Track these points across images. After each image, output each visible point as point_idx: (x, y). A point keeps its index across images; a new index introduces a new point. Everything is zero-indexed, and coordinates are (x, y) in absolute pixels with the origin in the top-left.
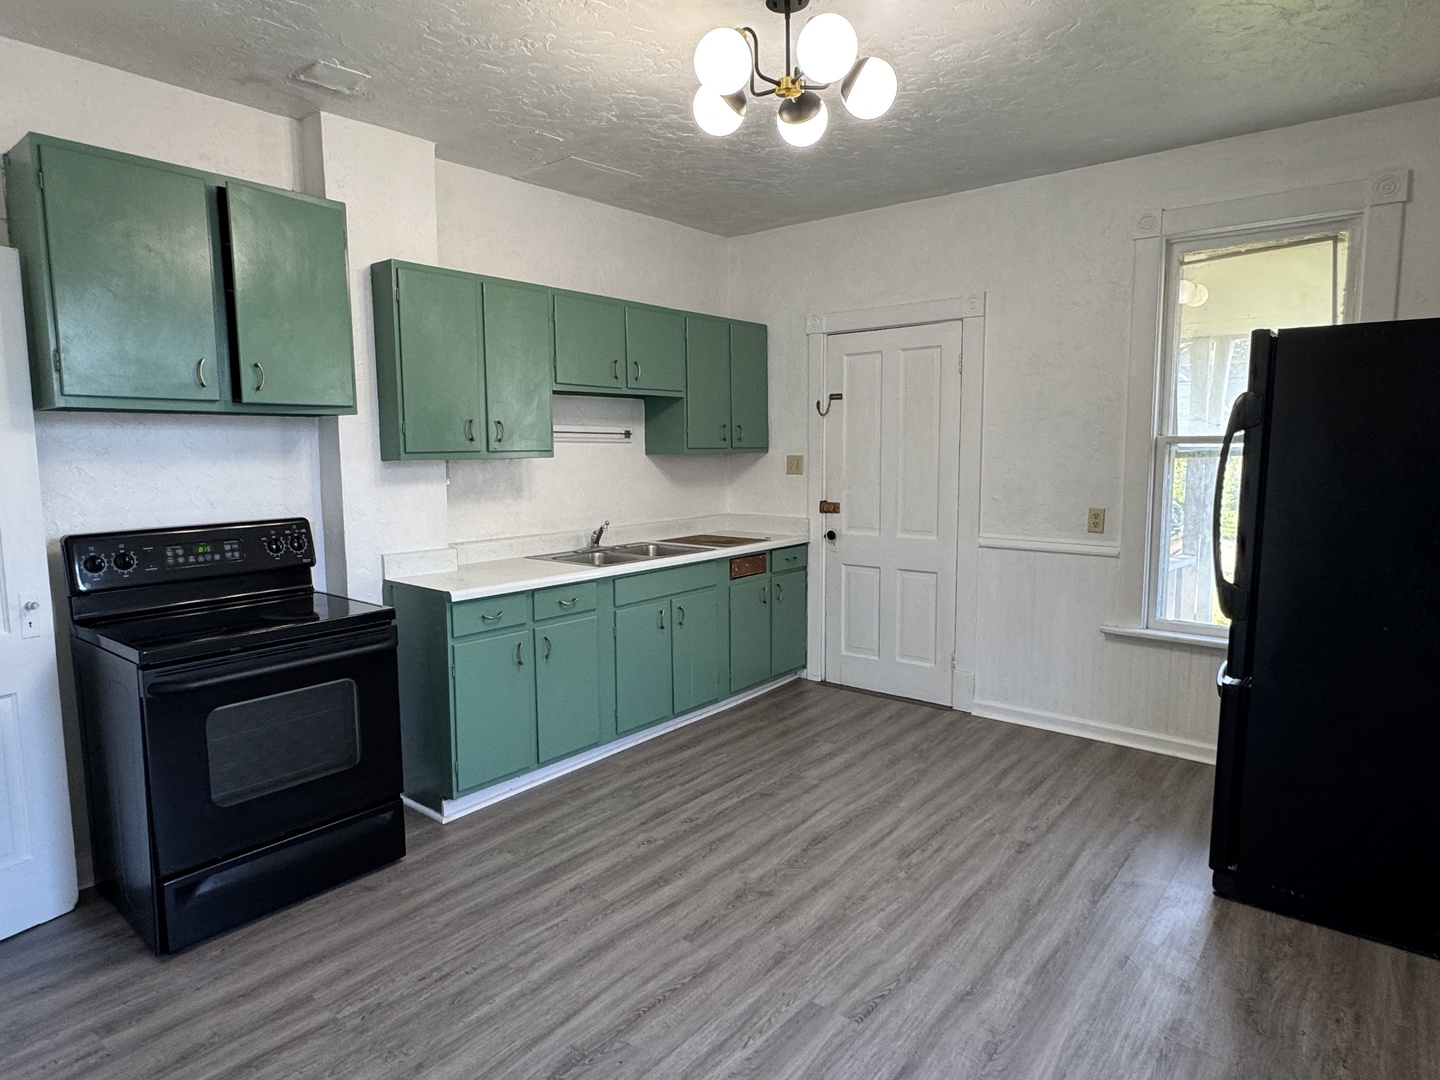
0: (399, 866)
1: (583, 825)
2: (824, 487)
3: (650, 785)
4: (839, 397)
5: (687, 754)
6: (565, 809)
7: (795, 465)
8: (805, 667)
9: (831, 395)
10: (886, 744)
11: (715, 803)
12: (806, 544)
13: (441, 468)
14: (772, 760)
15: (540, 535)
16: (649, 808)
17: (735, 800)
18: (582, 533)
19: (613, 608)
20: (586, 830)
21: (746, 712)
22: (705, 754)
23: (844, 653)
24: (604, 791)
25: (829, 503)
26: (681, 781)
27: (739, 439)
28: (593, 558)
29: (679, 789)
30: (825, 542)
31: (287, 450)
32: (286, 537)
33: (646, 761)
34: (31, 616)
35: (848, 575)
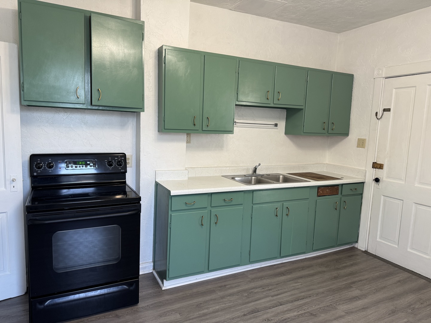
0: (134, 308)
1: (217, 307)
2: (376, 156)
3: (257, 292)
4: (389, 110)
5: (283, 278)
6: (213, 296)
7: (361, 143)
8: (357, 242)
9: (384, 109)
10: (392, 299)
11: (284, 312)
12: (363, 183)
13: (184, 137)
14: (323, 293)
15: (230, 167)
16: (251, 306)
17: (295, 314)
18: (250, 167)
19: (252, 205)
20: (217, 311)
21: (320, 261)
22: (290, 281)
23: (378, 239)
24: (235, 290)
25: (377, 164)
26: (273, 294)
27: (332, 129)
28: (251, 179)
29: (270, 298)
30: (374, 183)
31: (123, 126)
32: (115, 160)
33: (261, 278)
34: (14, 184)
35: (385, 201)
